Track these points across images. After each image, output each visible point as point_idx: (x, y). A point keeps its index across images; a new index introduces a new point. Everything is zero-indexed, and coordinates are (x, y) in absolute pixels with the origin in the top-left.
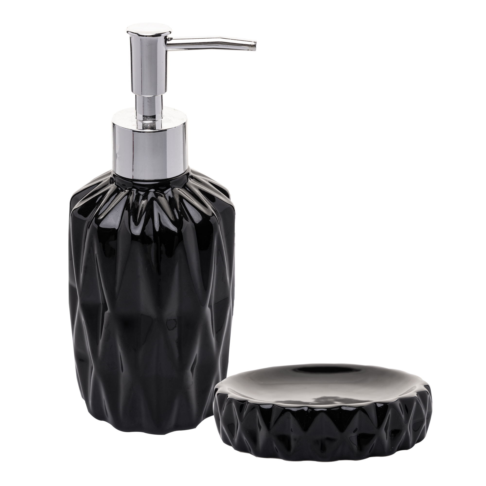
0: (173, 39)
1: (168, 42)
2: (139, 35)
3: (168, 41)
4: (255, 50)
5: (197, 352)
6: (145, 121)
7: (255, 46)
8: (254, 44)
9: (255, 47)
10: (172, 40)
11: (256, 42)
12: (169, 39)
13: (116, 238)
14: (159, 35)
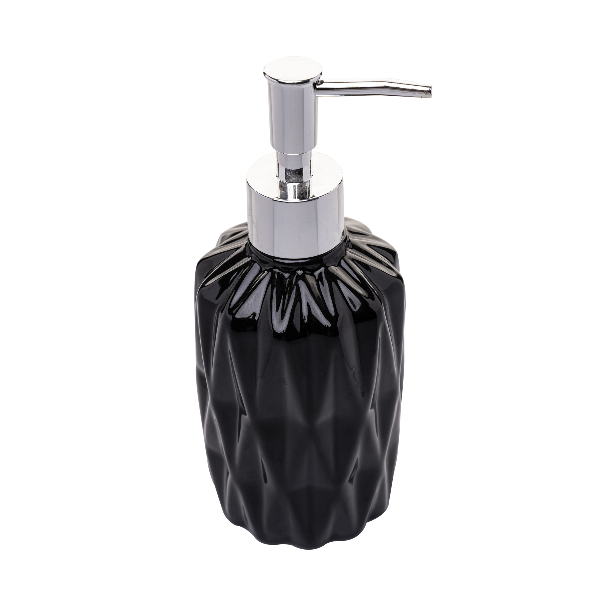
0: (324, 82)
1: (318, 87)
2: (280, 82)
3: (318, 85)
4: (431, 97)
5: (358, 455)
6: (289, 182)
7: (430, 92)
8: (428, 89)
9: (429, 94)
10: (323, 84)
11: (431, 88)
12: (319, 83)
13: (255, 329)
14: (307, 81)
